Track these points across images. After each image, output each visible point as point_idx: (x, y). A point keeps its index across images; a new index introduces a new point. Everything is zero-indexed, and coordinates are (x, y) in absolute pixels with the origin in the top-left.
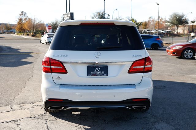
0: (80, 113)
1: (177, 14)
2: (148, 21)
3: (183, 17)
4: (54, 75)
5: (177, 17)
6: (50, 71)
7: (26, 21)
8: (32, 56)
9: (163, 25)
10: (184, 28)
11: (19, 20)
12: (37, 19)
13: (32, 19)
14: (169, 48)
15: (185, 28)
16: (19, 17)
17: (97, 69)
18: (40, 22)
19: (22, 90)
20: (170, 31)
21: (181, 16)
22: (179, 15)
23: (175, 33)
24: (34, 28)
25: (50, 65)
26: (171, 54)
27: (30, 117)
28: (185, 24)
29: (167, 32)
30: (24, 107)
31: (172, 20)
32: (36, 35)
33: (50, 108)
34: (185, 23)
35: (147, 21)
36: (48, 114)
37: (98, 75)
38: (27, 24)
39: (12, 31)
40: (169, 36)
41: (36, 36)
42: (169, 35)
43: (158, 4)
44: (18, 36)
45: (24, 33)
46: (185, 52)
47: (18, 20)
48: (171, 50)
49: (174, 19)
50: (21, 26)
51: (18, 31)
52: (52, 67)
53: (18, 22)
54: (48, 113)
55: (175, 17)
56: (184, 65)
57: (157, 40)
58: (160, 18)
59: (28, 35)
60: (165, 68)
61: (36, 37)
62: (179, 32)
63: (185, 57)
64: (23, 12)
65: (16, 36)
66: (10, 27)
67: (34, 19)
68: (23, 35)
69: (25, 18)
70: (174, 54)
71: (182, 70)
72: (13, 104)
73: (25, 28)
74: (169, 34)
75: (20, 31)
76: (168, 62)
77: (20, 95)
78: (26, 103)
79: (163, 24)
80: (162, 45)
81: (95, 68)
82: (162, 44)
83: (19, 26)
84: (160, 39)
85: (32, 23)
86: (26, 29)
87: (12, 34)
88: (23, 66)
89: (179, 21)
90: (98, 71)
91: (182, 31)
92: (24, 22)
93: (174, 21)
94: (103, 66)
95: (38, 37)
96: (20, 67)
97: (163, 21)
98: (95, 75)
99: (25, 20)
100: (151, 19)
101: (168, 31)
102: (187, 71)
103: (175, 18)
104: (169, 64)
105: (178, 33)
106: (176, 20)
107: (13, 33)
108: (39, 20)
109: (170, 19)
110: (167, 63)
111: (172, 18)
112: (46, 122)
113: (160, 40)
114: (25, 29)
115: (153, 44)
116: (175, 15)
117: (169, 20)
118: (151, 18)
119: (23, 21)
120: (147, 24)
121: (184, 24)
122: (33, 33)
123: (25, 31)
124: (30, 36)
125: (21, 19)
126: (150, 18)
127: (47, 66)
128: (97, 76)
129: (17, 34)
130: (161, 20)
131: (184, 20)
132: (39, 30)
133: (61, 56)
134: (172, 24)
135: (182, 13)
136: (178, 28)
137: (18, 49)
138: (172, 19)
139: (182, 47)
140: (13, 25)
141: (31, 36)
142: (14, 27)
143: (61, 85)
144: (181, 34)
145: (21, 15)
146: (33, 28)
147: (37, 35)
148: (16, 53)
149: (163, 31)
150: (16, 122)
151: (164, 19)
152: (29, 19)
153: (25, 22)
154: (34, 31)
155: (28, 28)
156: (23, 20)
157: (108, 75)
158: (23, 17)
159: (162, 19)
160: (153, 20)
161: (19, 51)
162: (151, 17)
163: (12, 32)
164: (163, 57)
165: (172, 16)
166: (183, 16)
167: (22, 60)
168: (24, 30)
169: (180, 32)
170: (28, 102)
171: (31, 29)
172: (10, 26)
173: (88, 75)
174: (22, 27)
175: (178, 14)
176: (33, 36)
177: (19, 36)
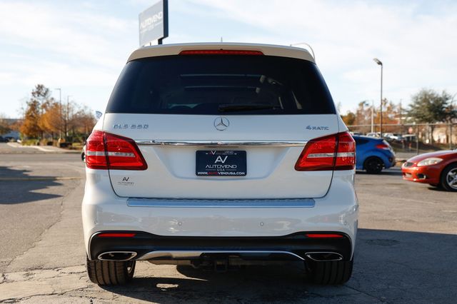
0: (176, 286)
1: (430, 93)
2: (358, 113)
3: (447, 102)
4: (115, 173)
5: (432, 102)
6: (105, 164)
7: (47, 110)
8: (60, 184)
9: (396, 122)
10: (449, 131)
11: (29, 108)
12: (75, 104)
13: (62, 103)
14: (410, 164)
15: (451, 130)
16: (30, 98)
17: (219, 159)
18: (83, 110)
19: (31, 245)
20: (412, 137)
21: (440, 99)
22: (435, 96)
23: (427, 142)
24: (66, 125)
25: (106, 150)
26: (415, 180)
27: (51, 293)
28: (450, 119)
29: (406, 139)
30: (35, 275)
31: (418, 108)
32: (71, 144)
33: (103, 257)
34: (453, 117)
35: (354, 112)
36: (96, 287)
37: (222, 173)
38: (48, 116)
39: (9, 135)
40: (410, 148)
41: (70, 146)
42: (412, 146)
43: (380, 63)
44: (25, 146)
45: (40, 140)
46: (450, 173)
47: (26, 107)
48: (414, 169)
49: (423, 106)
50: (32, 122)
51: (25, 135)
52: (110, 154)
53: (28, 113)
54: (97, 285)
55: (426, 100)
56: (445, 202)
57: (379, 148)
58: (388, 105)
59: (50, 144)
60: (397, 207)
61: (71, 149)
62: (436, 139)
63: (448, 185)
64: (40, 87)
65: (21, 146)
66: (5, 127)
67: (66, 104)
68: (38, 144)
69: (45, 101)
70: (420, 179)
71: (440, 210)
72: (8, 271)
73: (43, 126)
74: (410, 145)
75: (30, 134)
76: (407, 197)
77: (26, 254)
78: (41, 269)
79: (396, 119)
80: (391, 162)
81: (215, 157)
82: (392, 159)
83: (28, 122)
84: (386, 146)
85: (63, 114)
86: (46, 128)
87: (9, 144)
88: (36, 202)
89: (435, 112)
90: (223, 164)
91: (445, 137)
92: (42, 112)
93: (422, 112)
94: (235, 152)
95: (75, 149)
96: (29, 203)
97: (394, 110)
98: (214, 173)
99: (44, 106)
100: (366, 108)
101: (408, 138)
102: (454, 213)
103: (424, 104)
104: (409, 200)
105: (433, 141)
106: (427, 109)
107: (12, 140)
108: (80, 107)
109: (411, 106)
110: (403, 199)
111: (418, 103)
112: (91, 301)
113: (385, 149)
114: (42, 129)
115: (368, 158)
116: (426, 95)
117: (410, 108)
118: (364, 105)
119: (40, 111)
120: (354, 118)
121: (448, 118)
122: (64, 140)
123: (44, 135)
124: (56, 146)
125: (35, 105)
126: (361, 104)
127: (97, 153)
128: (221, 175)
129: (24, 143)
130: (389, 108)
131: (447, 108)
132: (79, 134)
133: (134, 126)
134: (418, 118)
135: (444, 92)
136: (432, 130)
137: (25, 171)
138: (417, 106)
139: (441, 160)
140: (14, 122)
141: (58, 145)
142: (15, 126)
143: (130, 198)
144: (443, 145)
145: (36, 95)
146: (63, 127)
147: (74, 145)
148: (19, 179)
149: (395, 135)
150: (15, 302)
151: (398, 107)
152: (56, 104)
153: (45, 112)
154: (66, 133)
155: (51, 125)
156: (40, 106)
157: (246, 174)
158: (41, 101)
159: (392, 106)
160: (369, 110)
161: (26, 175)
162: (364, 102)
163: (11, 138)
164: (395, 188)
165: (417, 98)
166: (447, 99)
167: (33, 191)
168: (42, 132)
169: (439, 140)
170: (48, 267)
171: (58, 129)
172: (7, 124)
173: (197, 174)
174: (35, 125)
175: (432, 94)
176: (63, 146)
177: (29, 147)
